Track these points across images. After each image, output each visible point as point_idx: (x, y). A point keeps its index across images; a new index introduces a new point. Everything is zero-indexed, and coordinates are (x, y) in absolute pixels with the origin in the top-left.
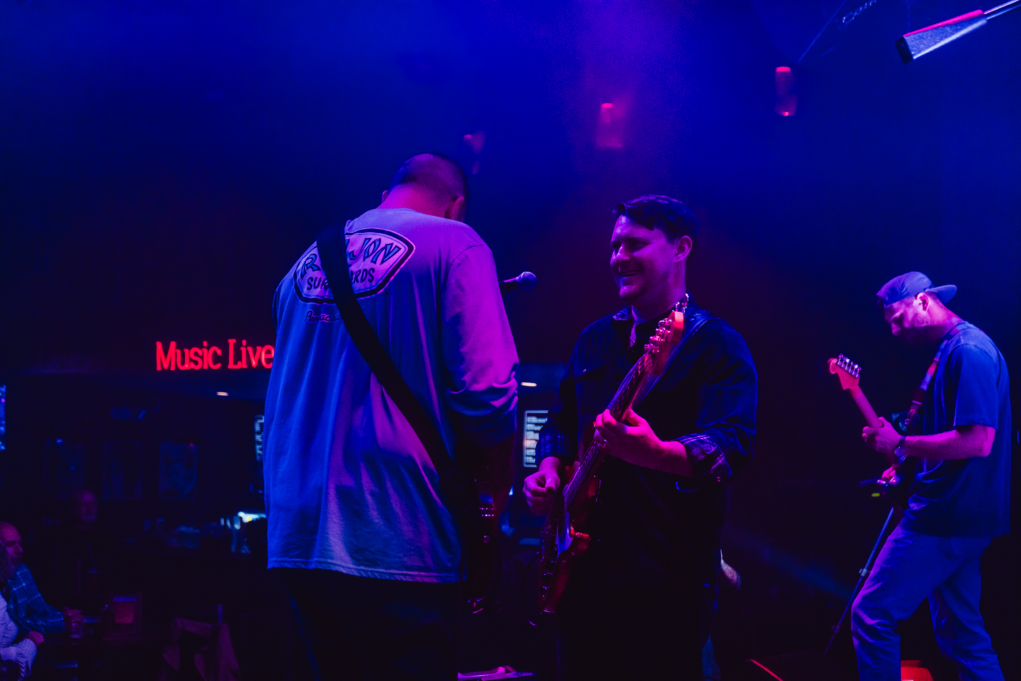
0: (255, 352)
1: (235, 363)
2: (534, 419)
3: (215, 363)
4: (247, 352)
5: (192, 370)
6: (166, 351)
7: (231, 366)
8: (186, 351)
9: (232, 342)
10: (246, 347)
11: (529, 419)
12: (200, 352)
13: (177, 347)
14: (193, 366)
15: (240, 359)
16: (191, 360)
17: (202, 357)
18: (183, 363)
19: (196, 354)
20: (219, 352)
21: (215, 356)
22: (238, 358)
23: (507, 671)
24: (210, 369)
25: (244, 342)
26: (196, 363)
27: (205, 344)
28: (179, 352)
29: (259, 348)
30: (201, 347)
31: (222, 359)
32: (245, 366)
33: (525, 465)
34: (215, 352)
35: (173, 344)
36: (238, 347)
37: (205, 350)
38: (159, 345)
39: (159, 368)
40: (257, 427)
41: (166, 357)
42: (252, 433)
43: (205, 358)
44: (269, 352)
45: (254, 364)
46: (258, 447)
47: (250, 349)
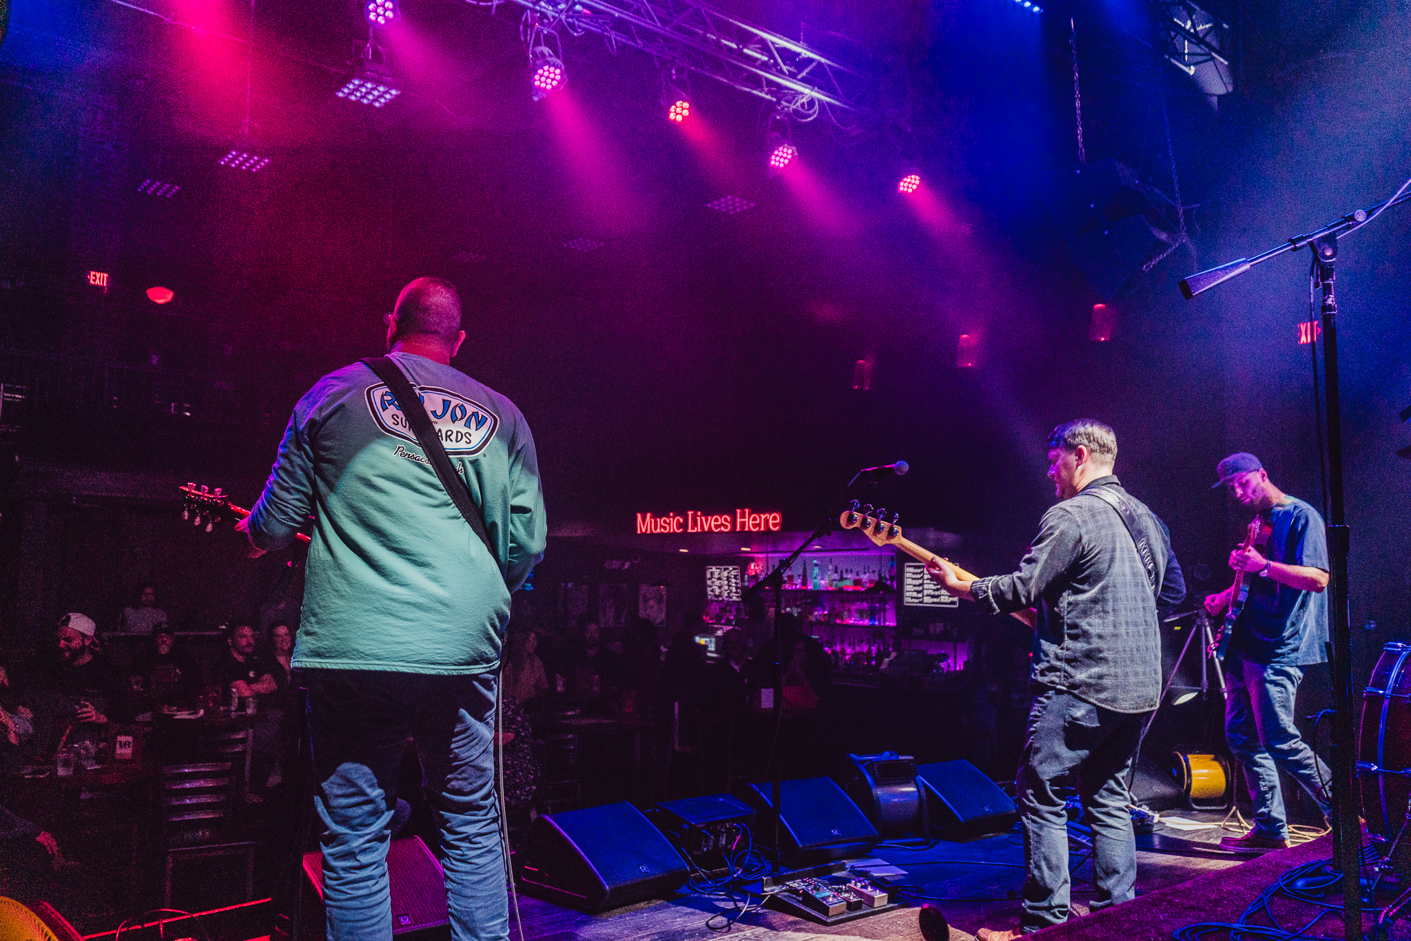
0: (707, 521)
1: (693, 528)
2: (912, 570)
3: (678, 529)
4: (701, 520)
5: (663, 533)
6: (644, 519)
7: (690, 530)
8: (658, 520)
9: (690, 513)
10: (700, 516)
11: (908, 570)
12: (668, 521)
13: (651, 518)
14: (662, 530)
15: (696, 525)
16: (661, 526)
17: (669, 524)
18: (656, 529)
19: (665, 522)
20: (681, 520)
21: (679, 525)
22: (695, 524)
23: (891, 755)
24: (674, 532)
25: (699, 513)
26: (665, 528)
27: (671, 514)
28: (653, 520)
29: (710, 518)
30: (669, 517)
31: (684, 526)
32: (699, 530)
33: (906, 604)
34: (678, 520)
35: (649, 515)
36: (694, 516)
37: (671, 519)
38: (639, 515)
39: (639, 532)
40: (709, 576)
41: (644, 524)
42: (704, 579)
43: (671, 525)
44: (716, 520)
45: (706, 529)
46: (709, 589)
47: (703, 518)
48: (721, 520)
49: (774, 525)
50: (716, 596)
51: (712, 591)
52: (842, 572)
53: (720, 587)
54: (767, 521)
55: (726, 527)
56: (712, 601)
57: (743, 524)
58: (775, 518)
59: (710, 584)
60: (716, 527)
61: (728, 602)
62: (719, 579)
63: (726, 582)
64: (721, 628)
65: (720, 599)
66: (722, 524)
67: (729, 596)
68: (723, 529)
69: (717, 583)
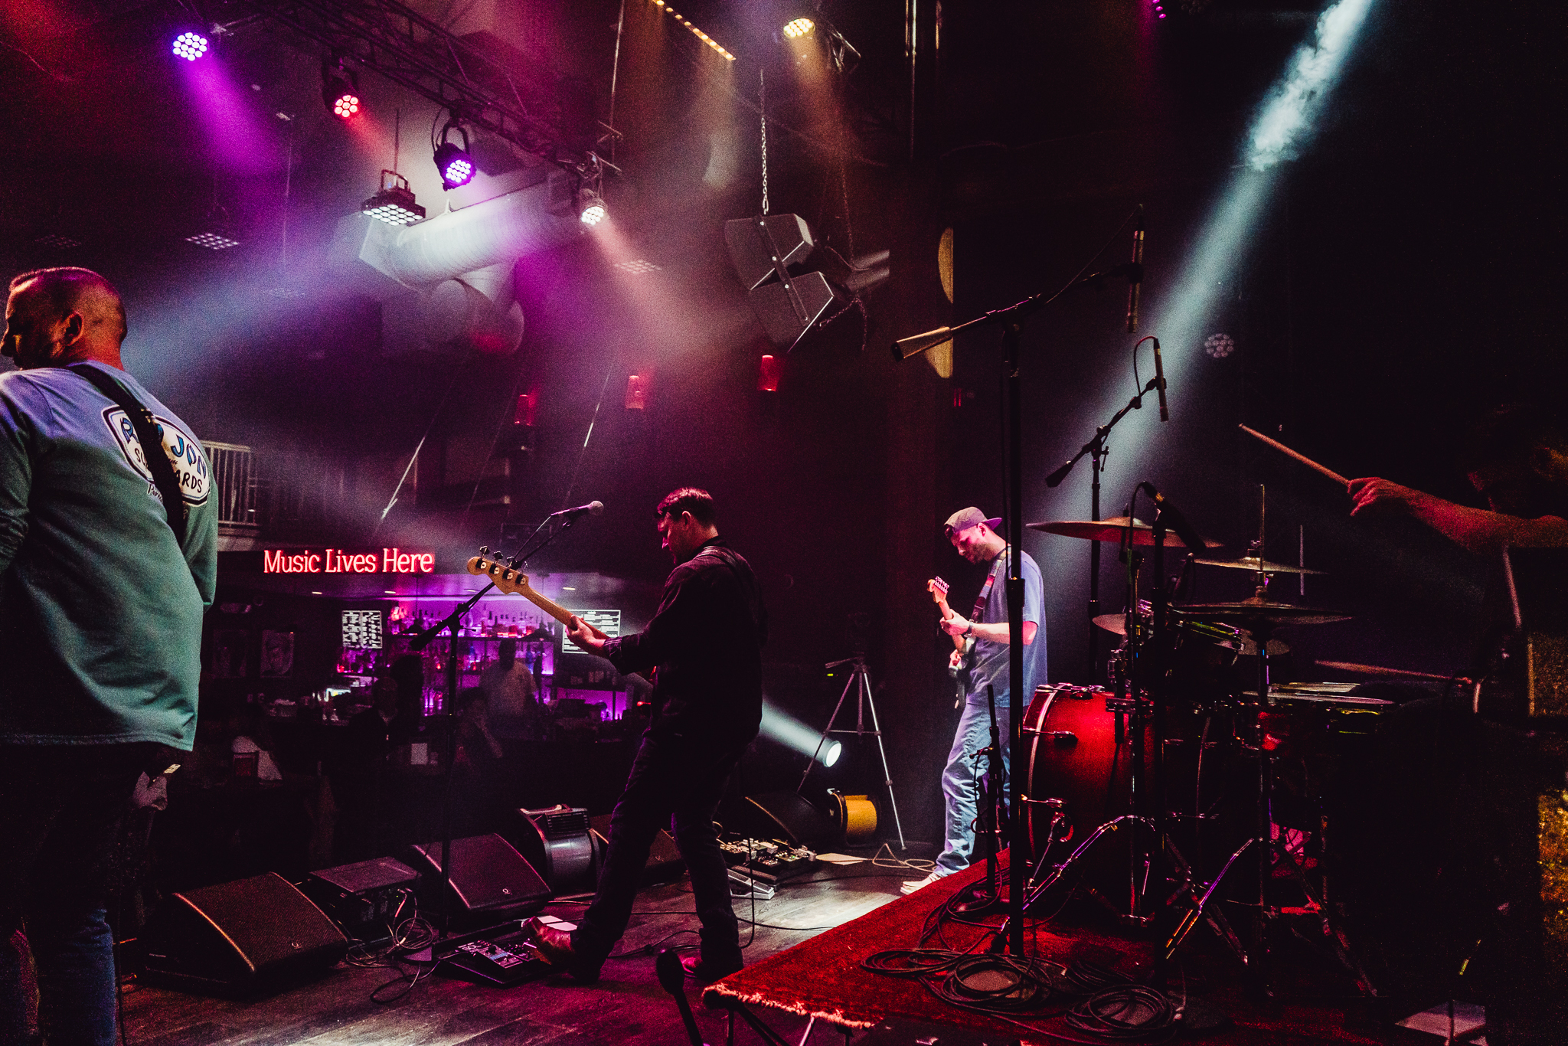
0: (348, 560)
1: (331, 568)
3: (314, 568)
4: (342, 560)
5: (295, 573)
6: (272, 558)
7: (327, 570)
8: (290, 558)
9: (329, 551)
10: (341, 555)
12: (302, 559)
13: (283, 555)
14: (295, 569)
15: (336, 565)
16: (294, 565)
17: (303, 563)
18: (287, 568)
19: (298, 560)
20: (318, 559)
21: (315, 564)
22: (334, 564)
24: (309, 572)
25: (339, 552)
26: (298, 567)
27: (306, 552)
28: (284, 558)
29: (352, 557)
30: (303, 555)
31: (320, 565)
32: (339, 571)
33: (563, 652)
34: (314, 558)
35: (279, 553)
36: (334, 555)
37: (306, 558)
38: (267, 553)
39: (266, 571)
40: (345, 621)
41: (272, 562)
42: (340, 625)
43: (306, 563)
44: (360, 560)
45: (347, 569)
46: (345, 636)
47: (344, 557)
48: (365, 560)
49: (426, 566)
50: (353, 643)
51: (349, 638)
52: (496, 617)
53: (358, 634)
54: (418, 562)
55: (370, 567)
56: (348, 649)
57: (391, 565)
58: (427, 559)
59: (347, 630)
60: (359, 567)
61: (367, 649)
62: (357, 624)
63: (365, 629)
64: (358, 679)
65: (358, 646)
66: (366, 565)
67: (368, 644)
68: (367, 569)
69: (355, 629)
